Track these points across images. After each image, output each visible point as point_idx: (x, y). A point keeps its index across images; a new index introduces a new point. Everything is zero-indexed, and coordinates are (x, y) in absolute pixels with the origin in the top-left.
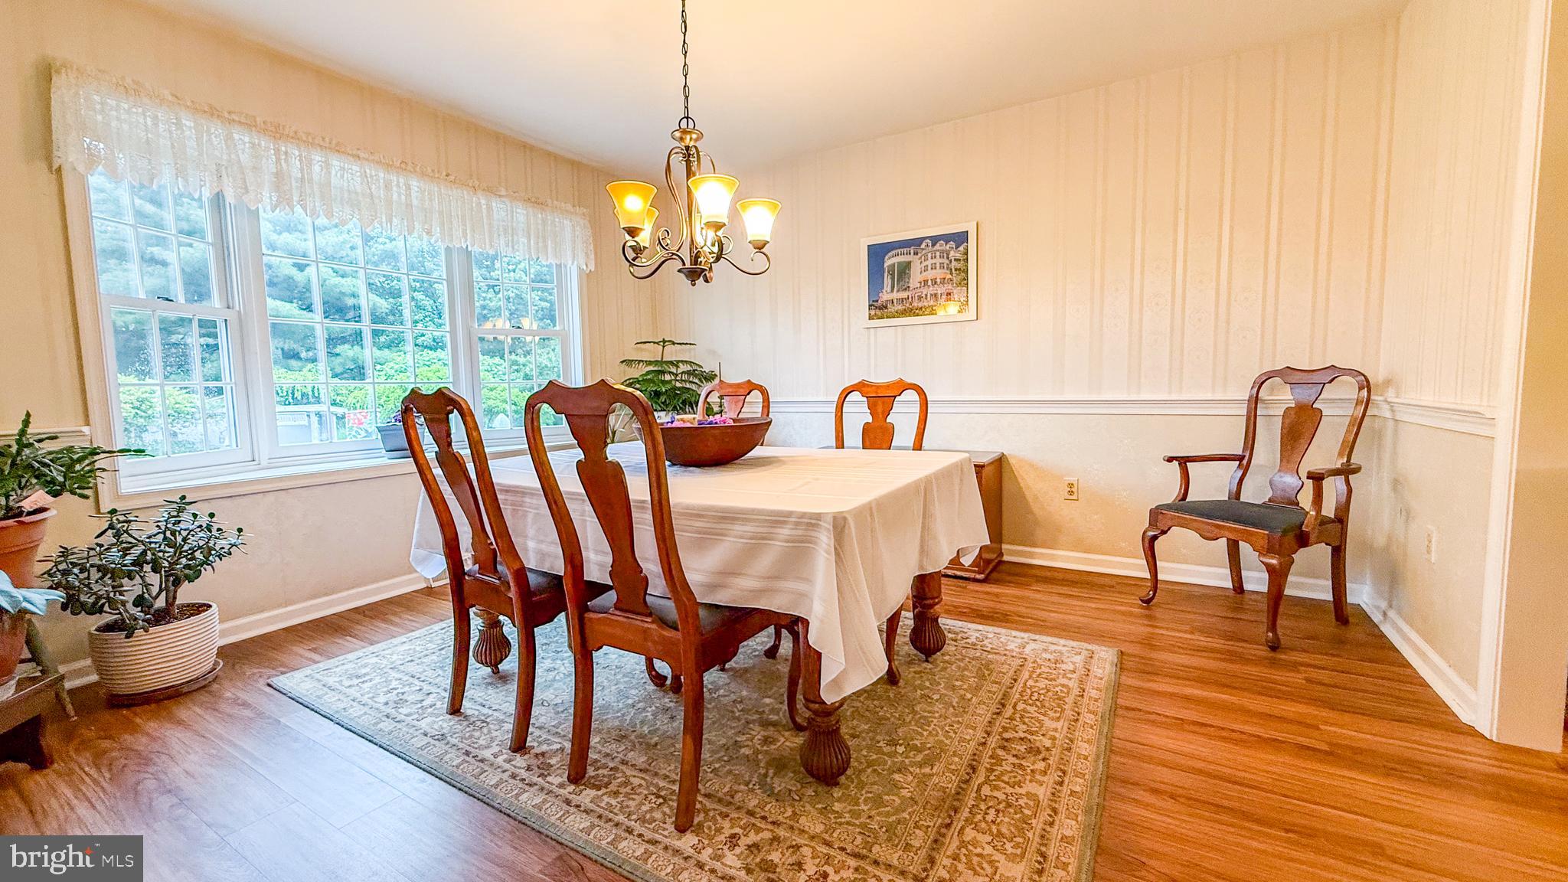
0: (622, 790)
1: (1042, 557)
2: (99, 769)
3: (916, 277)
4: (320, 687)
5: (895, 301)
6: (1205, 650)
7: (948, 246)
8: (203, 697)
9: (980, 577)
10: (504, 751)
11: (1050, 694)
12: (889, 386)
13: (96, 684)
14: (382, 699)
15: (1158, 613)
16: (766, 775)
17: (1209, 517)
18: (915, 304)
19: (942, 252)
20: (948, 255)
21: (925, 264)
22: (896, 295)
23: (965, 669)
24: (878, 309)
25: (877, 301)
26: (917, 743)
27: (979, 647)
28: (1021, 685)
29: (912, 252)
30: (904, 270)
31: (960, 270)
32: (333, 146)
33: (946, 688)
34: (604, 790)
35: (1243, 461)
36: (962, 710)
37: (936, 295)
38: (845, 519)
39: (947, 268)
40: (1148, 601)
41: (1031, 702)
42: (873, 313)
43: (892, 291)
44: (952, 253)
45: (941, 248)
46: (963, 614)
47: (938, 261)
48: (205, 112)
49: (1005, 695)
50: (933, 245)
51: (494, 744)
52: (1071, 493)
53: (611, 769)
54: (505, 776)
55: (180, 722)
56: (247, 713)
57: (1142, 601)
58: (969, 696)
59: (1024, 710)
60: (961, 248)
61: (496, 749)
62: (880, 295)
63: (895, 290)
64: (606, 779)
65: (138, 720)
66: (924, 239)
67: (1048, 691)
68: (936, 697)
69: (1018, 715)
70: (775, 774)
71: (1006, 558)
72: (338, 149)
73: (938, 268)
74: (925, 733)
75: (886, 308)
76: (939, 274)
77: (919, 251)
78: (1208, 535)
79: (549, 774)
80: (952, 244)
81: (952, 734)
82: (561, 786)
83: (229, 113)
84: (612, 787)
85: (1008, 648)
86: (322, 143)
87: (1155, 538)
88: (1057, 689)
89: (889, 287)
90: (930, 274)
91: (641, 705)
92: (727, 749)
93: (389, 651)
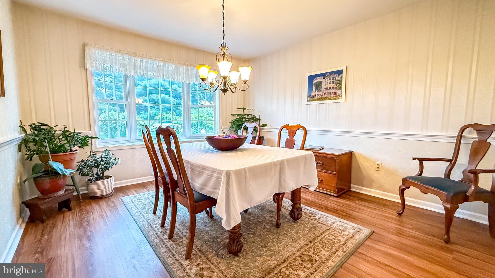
0: (179, 244)
1: (366, 191)
2: (79, 213)
3: (324, 87)
4: (130, 201)
5: (316, 95)
6: (412, 237)
7: (335, 75)
8: (106, 199)
9: (336, 195)
10: (159, 226)
11: (331, 242)
12: (294, 126)
13: (87, 193)
14: (141, 207)
15: (404, 219)
16: (219, 248)
17: (425, 184)
18: (323, 96)
19: (333, 77)
20: (335, 78)
21: (327, 82)
22: (317, 93)
23: (306, 227)
24: (311, 98)
25: (310, 95)
26: (272, 249)
27: (317, 220)
28: (323, 236)
29: (323, 78)
30: (320, 84)
31: (339, 84)
32: (149, 57)
33: (294, 233)
34: (175, 243)
35: (452, 162)
36: (295, 241)
37: (330, 93)
38: (230, 173)
39: (335, 83)
40: (400, 214)
41: (322, 243)
42: (309, 99)
43: (316, 91)
44: (337, 78)
45: (333, 76)
46: (321, 208)
47: (332, 81)
48: (118, 52)
49: (314, 239)
50: (330, 75)
51: (157, 224)
52: (378, 168)
53: (181, 237)
54: (155, 233)
55: (99, 205)
56: (113, 205)
57: (398, 213)
58: (301, 236)
59: (317, 246)
60: (340, 76)
61: (157, 225)
62: (312, 93)
63: (317, 91)
64: (177, 240)
65: (92, 203)
66: (327, 73)
67: (332, 240)
68: (289, 235)
69: (314, 247)
70: (222, 249)
71: (352, 189)
72: (150, 58)
73: (332, 83)
74: (277, 246)
75: (313, 97)
76: (332, 85)
77: (325, 77)
78: (423, 191)
79: (165, 235)
80: (337, 74)
81: (286, 248)
82: (166, 239)
83: (124, 51)
84: (177, 242)
85: (327, 222)
86: (146, 57)
87: (404, 190)
88: (336, 241)
89: (315, 89)
90: (329, 86)
91: (199, 220)
92: (214, 238)
93: (150, 194)
